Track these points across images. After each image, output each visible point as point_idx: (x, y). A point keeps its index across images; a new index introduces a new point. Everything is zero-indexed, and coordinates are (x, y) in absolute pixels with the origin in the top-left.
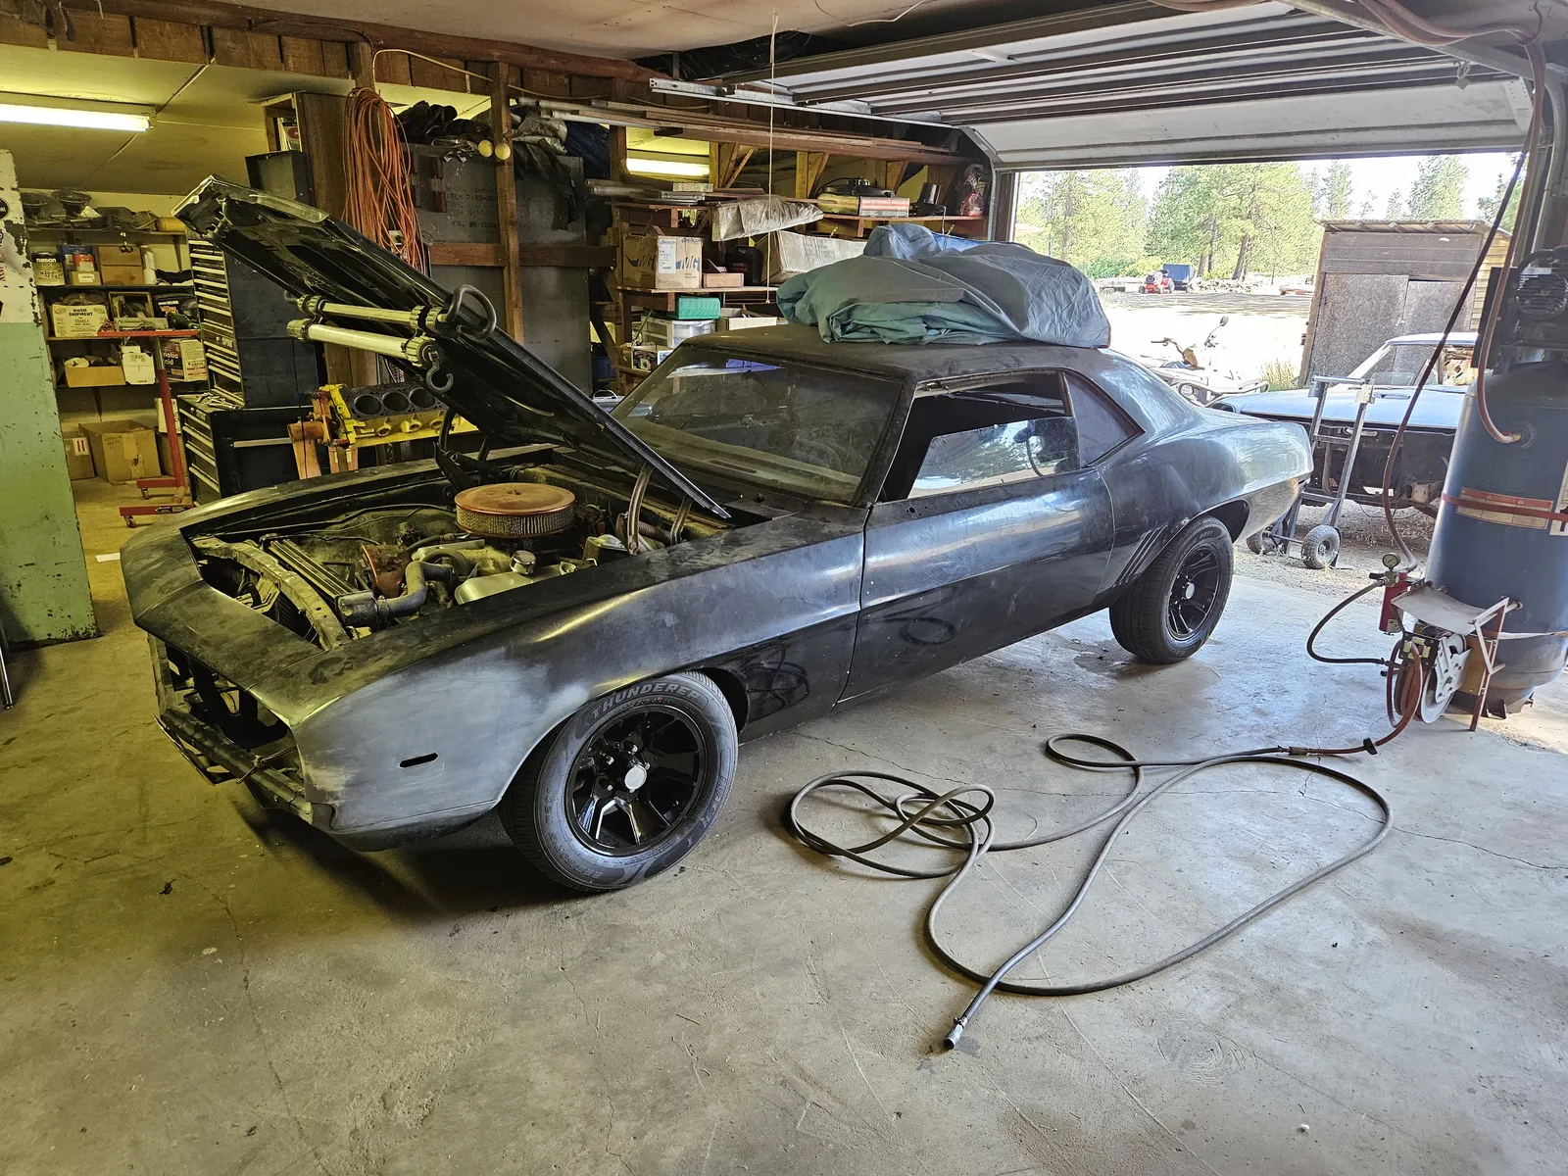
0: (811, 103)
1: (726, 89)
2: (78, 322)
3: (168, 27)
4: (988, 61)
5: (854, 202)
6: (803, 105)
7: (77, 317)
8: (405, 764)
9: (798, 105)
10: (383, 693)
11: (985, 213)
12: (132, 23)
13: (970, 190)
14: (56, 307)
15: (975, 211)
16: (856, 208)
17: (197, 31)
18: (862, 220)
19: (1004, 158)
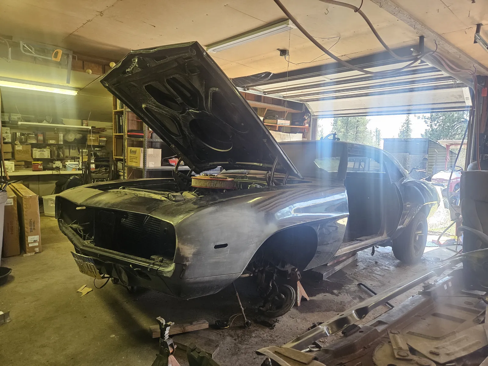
0: (268, 94)
1: (246, 89)
2: (41, 154)
3: (93, 65)
4: (325, 80)
5: (275, 121)
6: (265, 94)
7: (40, 152)
8: (216, 247)
9: (264, 94)
10: (211, 213)
11: (310, 126)
12: (83, 62)
13: (305, 119)
14: (34, 149)
15: (307, 125)
16: (276, 122)
17: (101, 66)
18: (278, 126)
19: (315, 114)
